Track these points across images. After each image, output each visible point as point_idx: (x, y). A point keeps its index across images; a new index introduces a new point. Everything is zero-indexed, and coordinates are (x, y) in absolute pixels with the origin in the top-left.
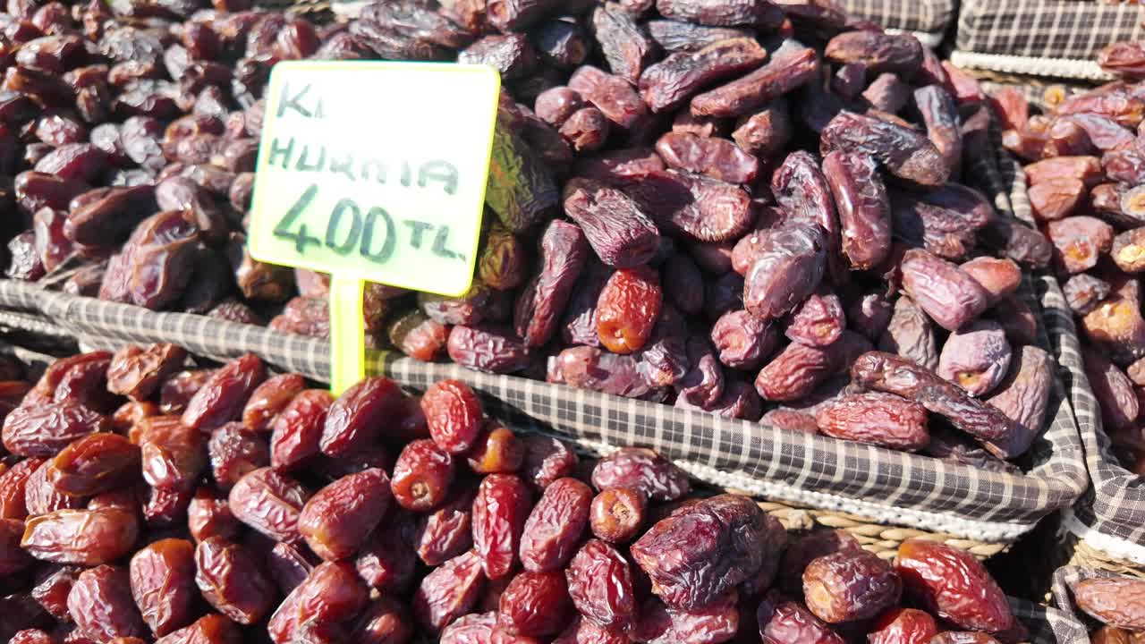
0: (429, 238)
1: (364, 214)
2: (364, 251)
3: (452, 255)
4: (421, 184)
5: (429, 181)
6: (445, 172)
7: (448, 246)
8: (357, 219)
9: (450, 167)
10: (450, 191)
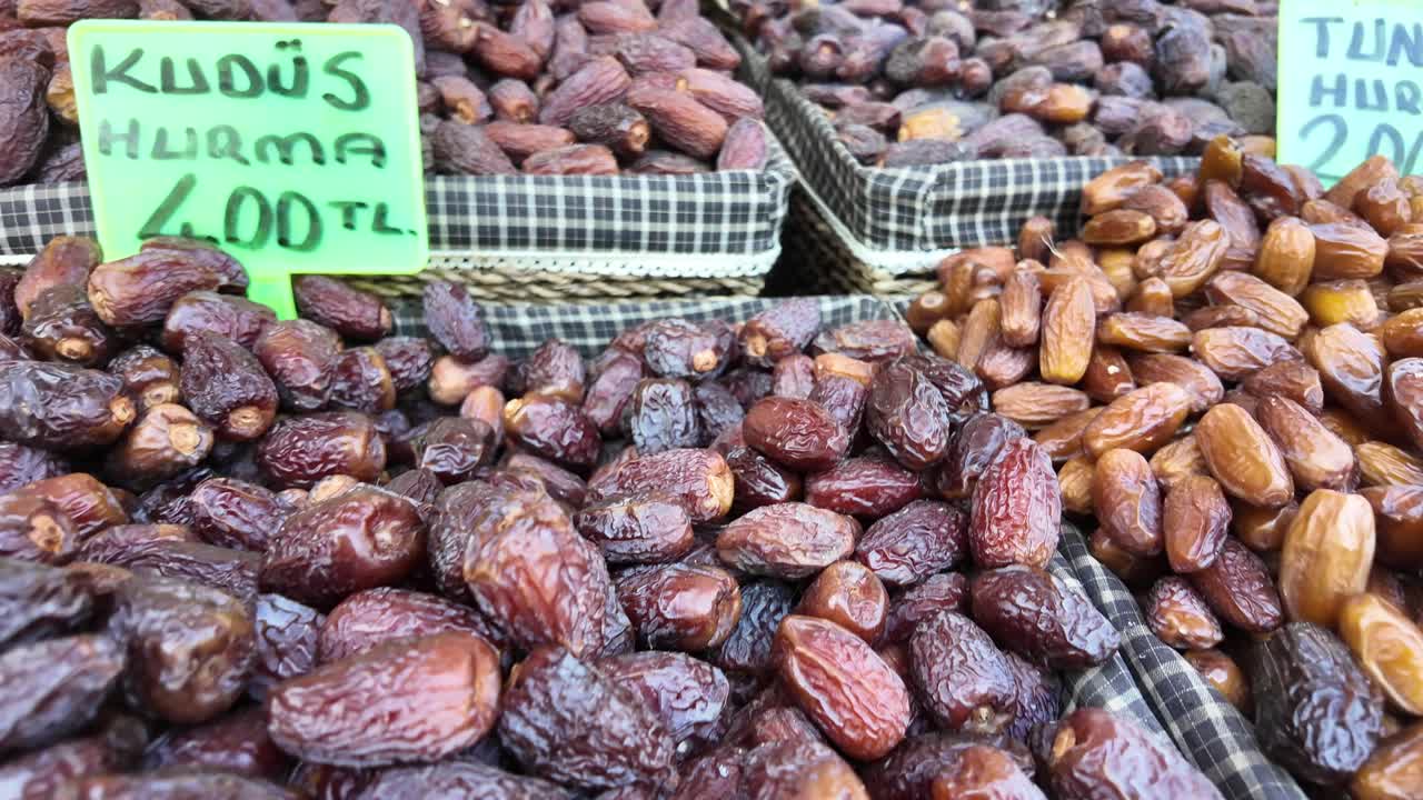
0: (364, 218)
1: (273, 202)
2: (283, 242)
3: (396, 231)
4: (341, 160)
5: (349, 157)
6: (369, 145)
7: (391, 222)
8: (264, 209)
9: (372, 139)
10: (377, 164)
